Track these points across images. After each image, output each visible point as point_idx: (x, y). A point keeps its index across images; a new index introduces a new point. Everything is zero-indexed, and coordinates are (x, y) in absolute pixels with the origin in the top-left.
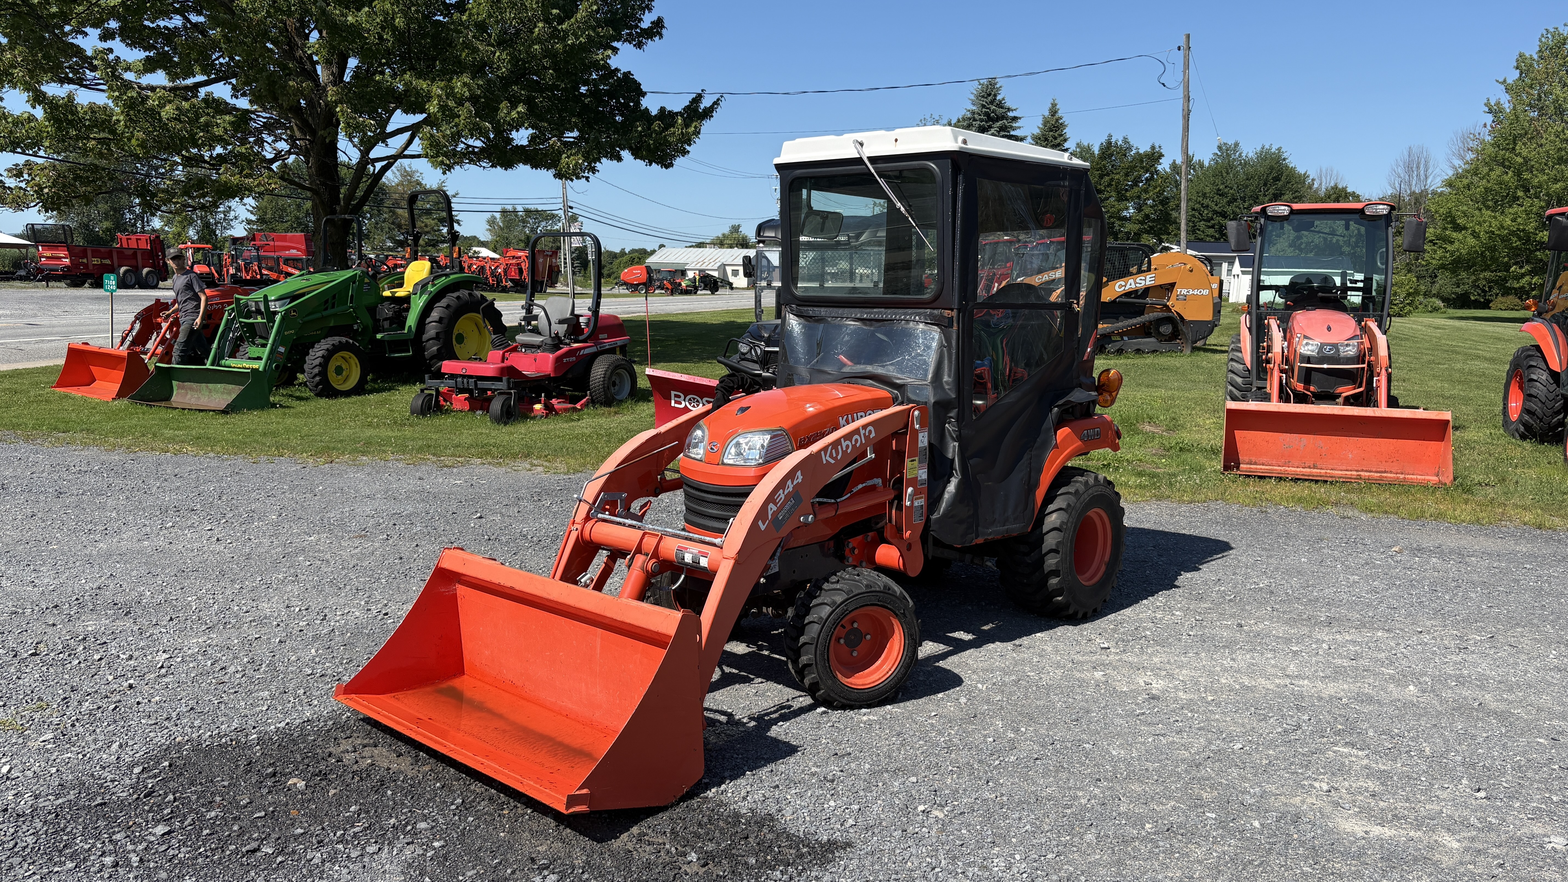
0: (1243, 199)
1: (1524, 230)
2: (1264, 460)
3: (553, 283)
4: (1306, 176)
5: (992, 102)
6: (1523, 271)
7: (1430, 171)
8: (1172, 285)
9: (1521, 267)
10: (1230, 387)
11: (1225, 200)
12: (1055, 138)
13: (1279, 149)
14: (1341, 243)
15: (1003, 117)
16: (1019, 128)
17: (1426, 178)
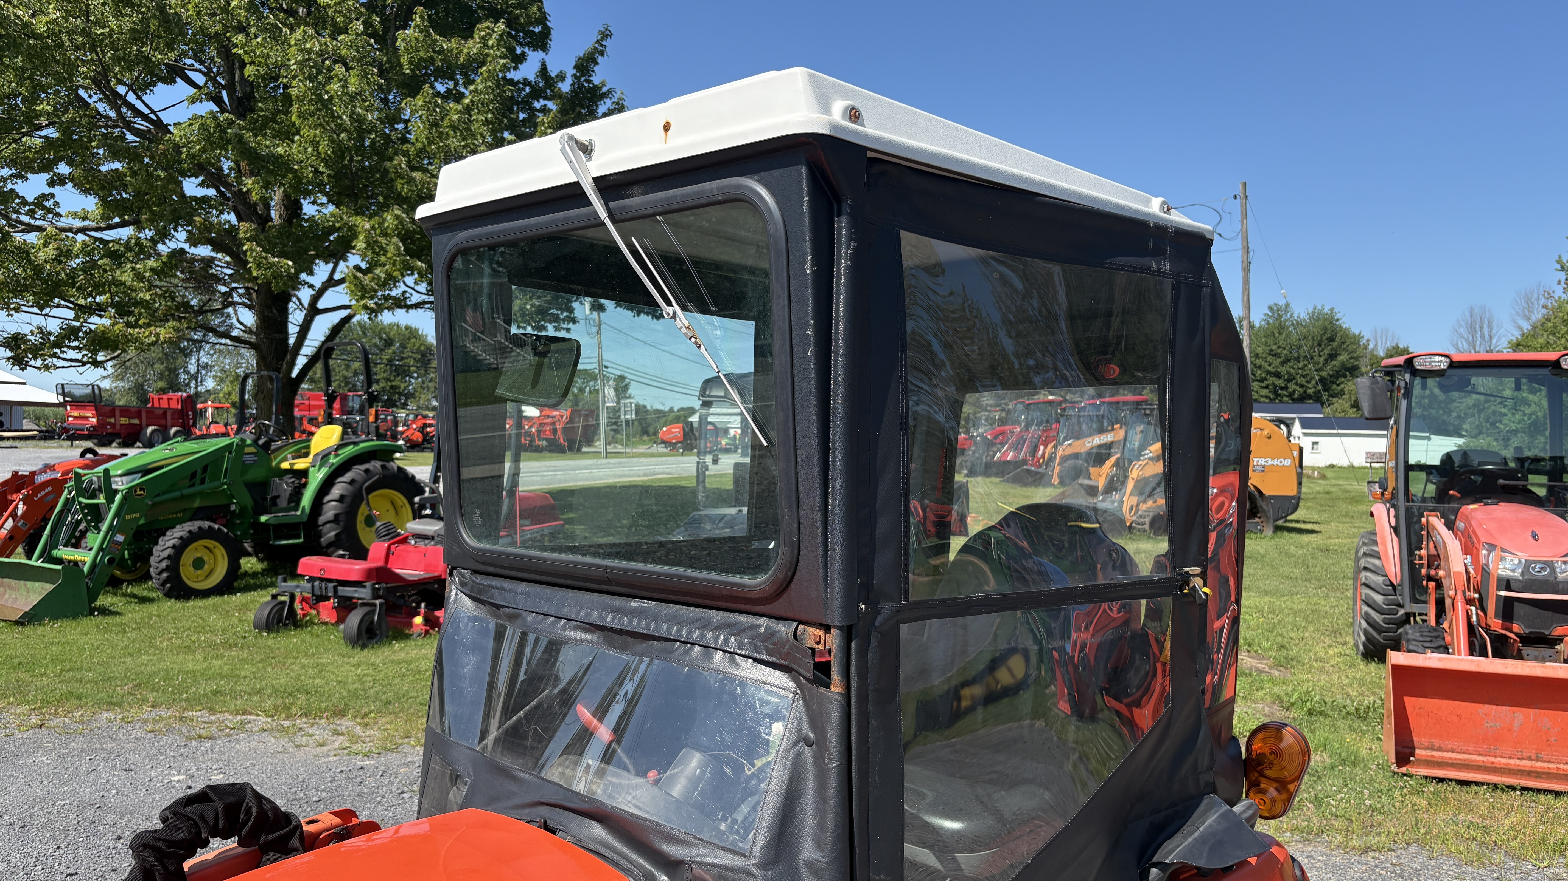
2: (1455, 745)
3: (590, 442)
4: (1360, 337)
7: (1494, 331)
10: (1365, 608)
11: (1279, 360)
13: (1332, 310)
17: (1491, 338)
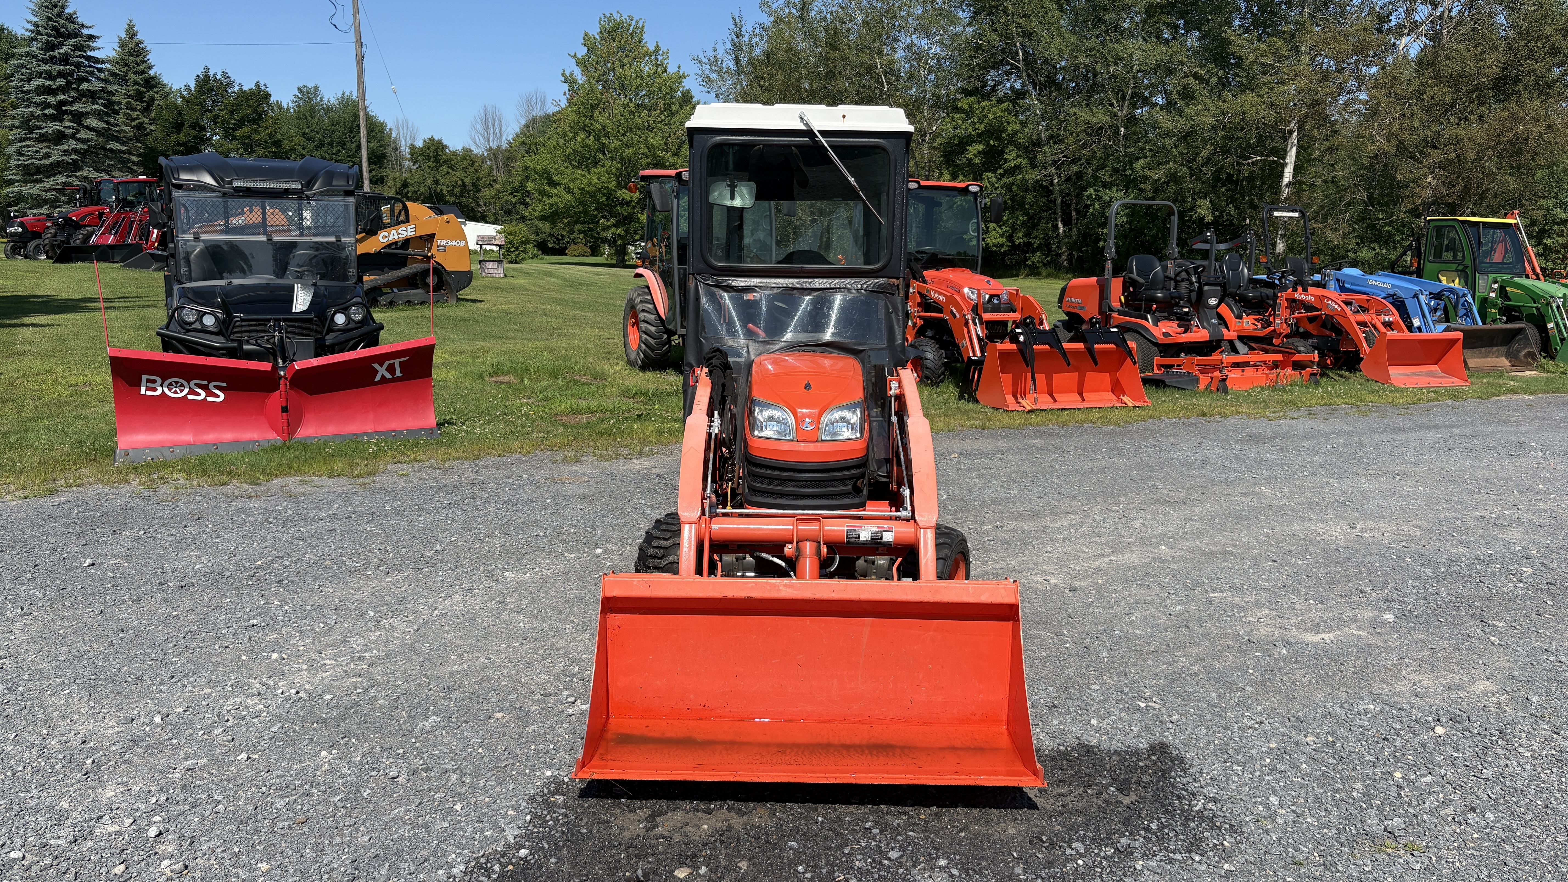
0: (331, 145)
1: (605, 188)
5: (60, 15)
6: (609, 223)
7: (503, 127)
8: (432, 237)
9: (608, 220)
12: (138, 65)
14: (445, 193)
15: (76, 35)
16: (99, 48)
17: (501, 133)
